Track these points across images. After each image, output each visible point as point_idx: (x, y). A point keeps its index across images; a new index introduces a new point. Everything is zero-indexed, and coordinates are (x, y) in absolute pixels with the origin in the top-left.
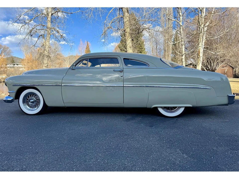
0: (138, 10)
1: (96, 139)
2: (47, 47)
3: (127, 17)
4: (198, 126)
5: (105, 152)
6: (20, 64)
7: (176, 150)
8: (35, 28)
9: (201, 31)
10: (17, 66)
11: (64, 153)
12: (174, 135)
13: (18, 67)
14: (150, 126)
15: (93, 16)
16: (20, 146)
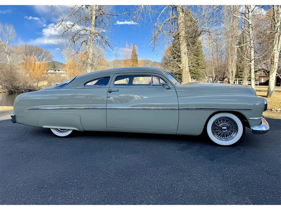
0: (195, 8)
1: (146, 174)
2: (90, 54)
3: (182, 18)
4: (273, 161)
5: (157, 193)
6: (61, 69)
7: (245, 198)
8: (78, 34)
9: (277, 31)
10: (58, 71)
11: (111, 190)
12: (241, 174)
13: (59, 73)
14: (210, 160)
15: (141, 18)
16: (65, 178)
